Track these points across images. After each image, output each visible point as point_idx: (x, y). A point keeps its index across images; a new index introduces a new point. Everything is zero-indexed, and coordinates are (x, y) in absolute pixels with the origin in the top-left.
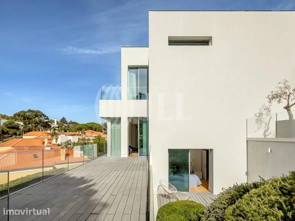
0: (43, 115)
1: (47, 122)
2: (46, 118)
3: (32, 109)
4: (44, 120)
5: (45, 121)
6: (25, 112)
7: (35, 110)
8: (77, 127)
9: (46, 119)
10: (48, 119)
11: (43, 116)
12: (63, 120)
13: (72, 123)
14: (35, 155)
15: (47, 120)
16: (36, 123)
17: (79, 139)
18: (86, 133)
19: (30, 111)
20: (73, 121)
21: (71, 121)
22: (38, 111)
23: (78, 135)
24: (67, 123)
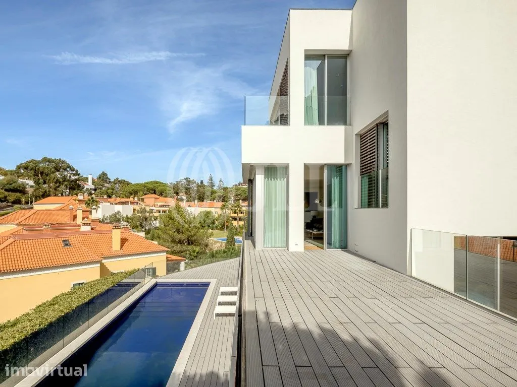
0: (69, 167)
1: (76, 180)
2: (74, 172)
3: (49, 157)
4: (70, 177)
5: (73, 178)
6: (36, 163)
7: (55, 159)
8: (129, 189)
9: (74, 175)
10: (79, 175)
11: (68, 169)
12: (103, 177)
13: (119, 181)
14: (66, 240)
15: (77, 177)
16: (57, 181)
17: (134, 210)
18: (145, 200)
19: (45, 160)
20: (119, 179)
21: (117, 179)
22: (60, 160)
23: (132, 203)
24: (110, 182)
